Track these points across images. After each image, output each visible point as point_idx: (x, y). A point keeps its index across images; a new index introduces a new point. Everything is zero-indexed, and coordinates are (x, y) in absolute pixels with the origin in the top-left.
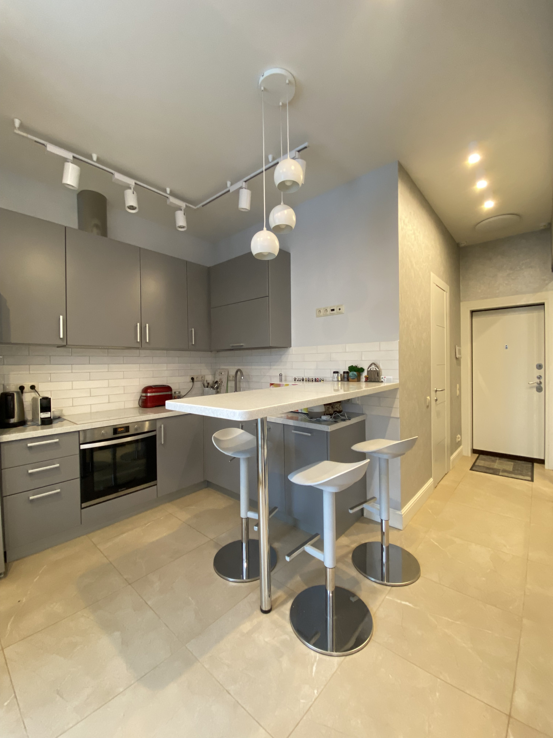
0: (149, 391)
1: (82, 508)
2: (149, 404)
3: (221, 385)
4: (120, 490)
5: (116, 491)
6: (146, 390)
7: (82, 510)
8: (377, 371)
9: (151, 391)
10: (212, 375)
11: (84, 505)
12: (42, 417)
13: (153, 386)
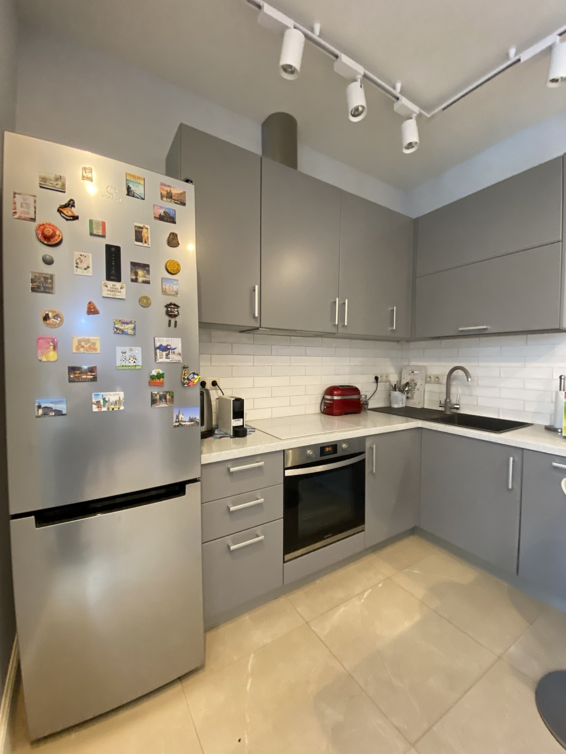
0: (335, 392)
1: (284, 562)
2: (335, 411)
3: (415, 388)
4: (325, 537)
5: (321, 539)
6: (331, 391)
7: (285, 564)
9: (337, 392)
10: (396, 373)
11: (288, 557)
12: (234, 426)
13: (340, 386)
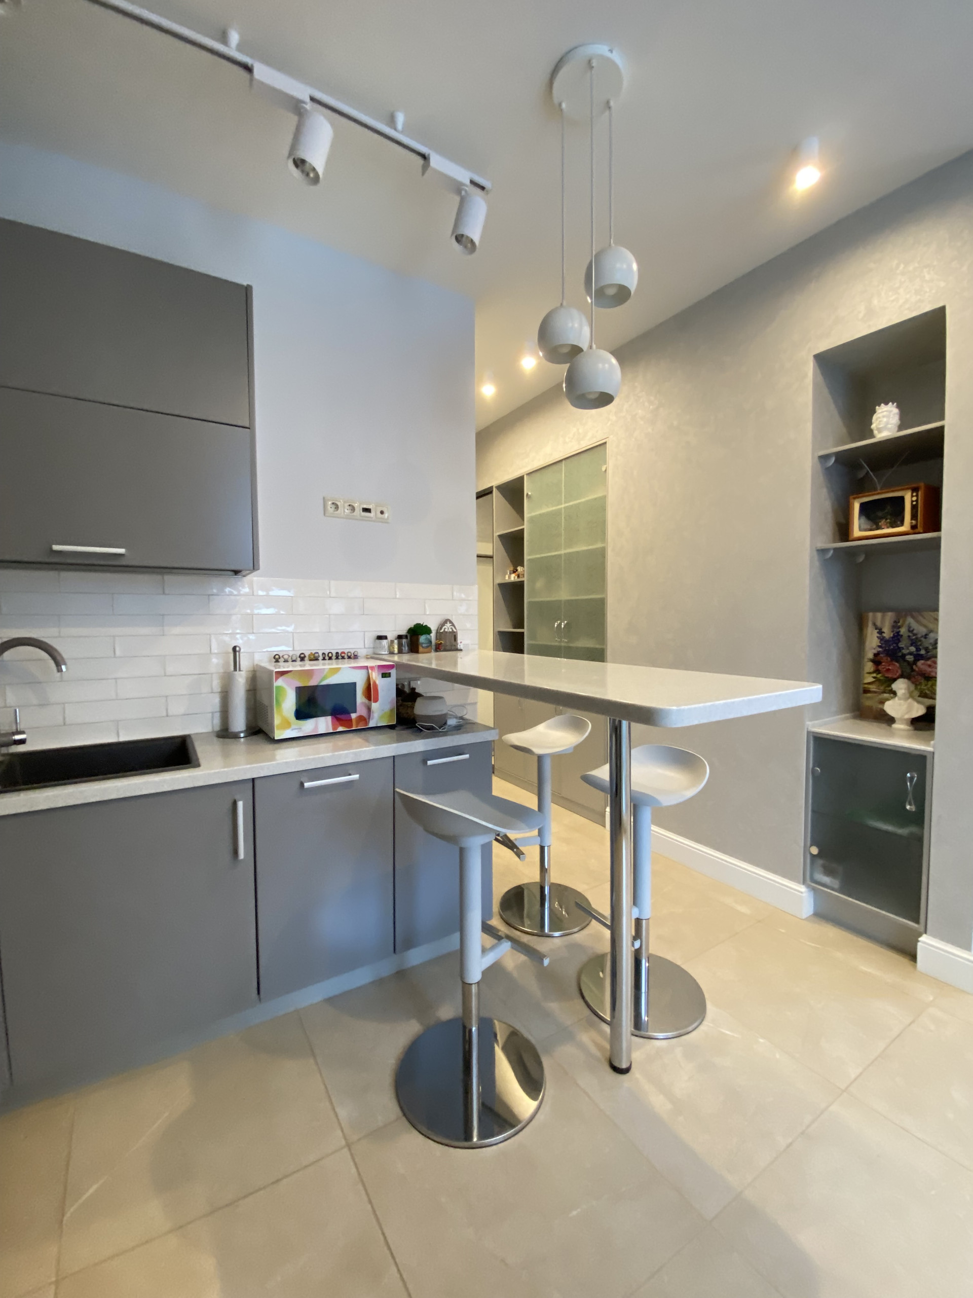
8: (454, 632)
